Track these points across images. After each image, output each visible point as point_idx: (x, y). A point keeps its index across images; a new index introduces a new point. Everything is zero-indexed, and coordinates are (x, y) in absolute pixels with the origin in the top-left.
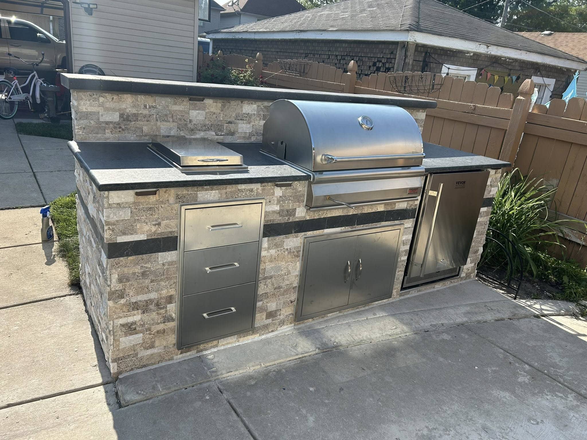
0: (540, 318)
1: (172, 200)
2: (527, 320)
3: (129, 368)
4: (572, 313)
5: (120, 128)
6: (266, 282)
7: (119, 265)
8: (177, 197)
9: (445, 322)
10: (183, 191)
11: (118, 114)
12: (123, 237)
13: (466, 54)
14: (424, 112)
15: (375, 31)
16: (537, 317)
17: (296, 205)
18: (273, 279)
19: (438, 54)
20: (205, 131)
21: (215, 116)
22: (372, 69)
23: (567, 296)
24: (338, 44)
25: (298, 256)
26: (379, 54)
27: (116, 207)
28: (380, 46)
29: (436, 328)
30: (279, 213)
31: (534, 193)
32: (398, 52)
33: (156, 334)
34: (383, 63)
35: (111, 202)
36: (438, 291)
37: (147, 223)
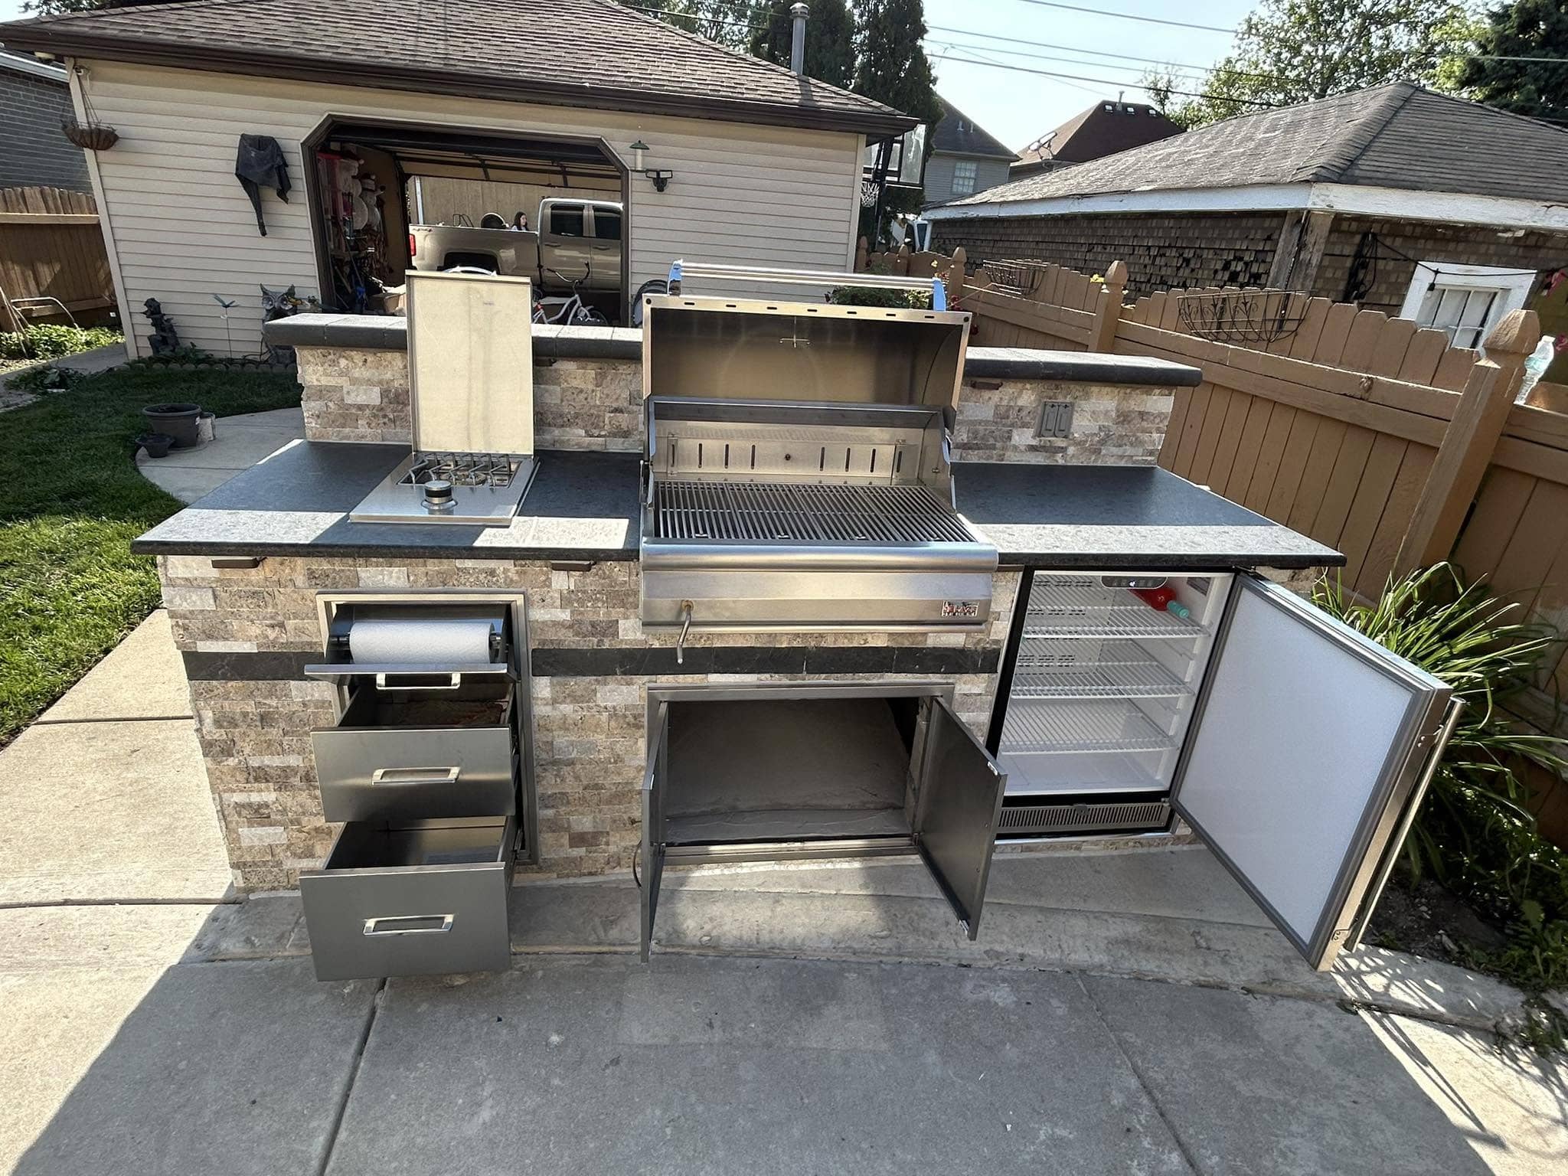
0: (1356, 1013)
1: (300, 580)
2: (1304, 1006)
3: (267, 886)
4: (1490, 1024)
5: (385, 416)
6: (559, 771)
7: (212, 694)
8: (311, 575)
9: (1035, 951)
10: (322, 565)
11: (377, 390)
12: (208, 643)
13: (1500, 234)
14: (1170, 395)
15: (1233, 187)
16: (1346, 1006)
17: (618, 613)
18: (578, 766)
19: (1405, 237)
20: (563, 426)
21: (582, 396)
22: (1219, 276)
23: (1509, 965)
24: (1172, 221)
25: (638, 727)
26: (1218, 242)
27: (184, 586)
28: (1244, 222)
29: (996, 961)
30: (571, 627)
31: (1483, 638)
32: (1283, 237)
33: (313, 833)
34: (1246, 264)
35: (171, 573)
36: (1088, 859)
37: (252, 621)
